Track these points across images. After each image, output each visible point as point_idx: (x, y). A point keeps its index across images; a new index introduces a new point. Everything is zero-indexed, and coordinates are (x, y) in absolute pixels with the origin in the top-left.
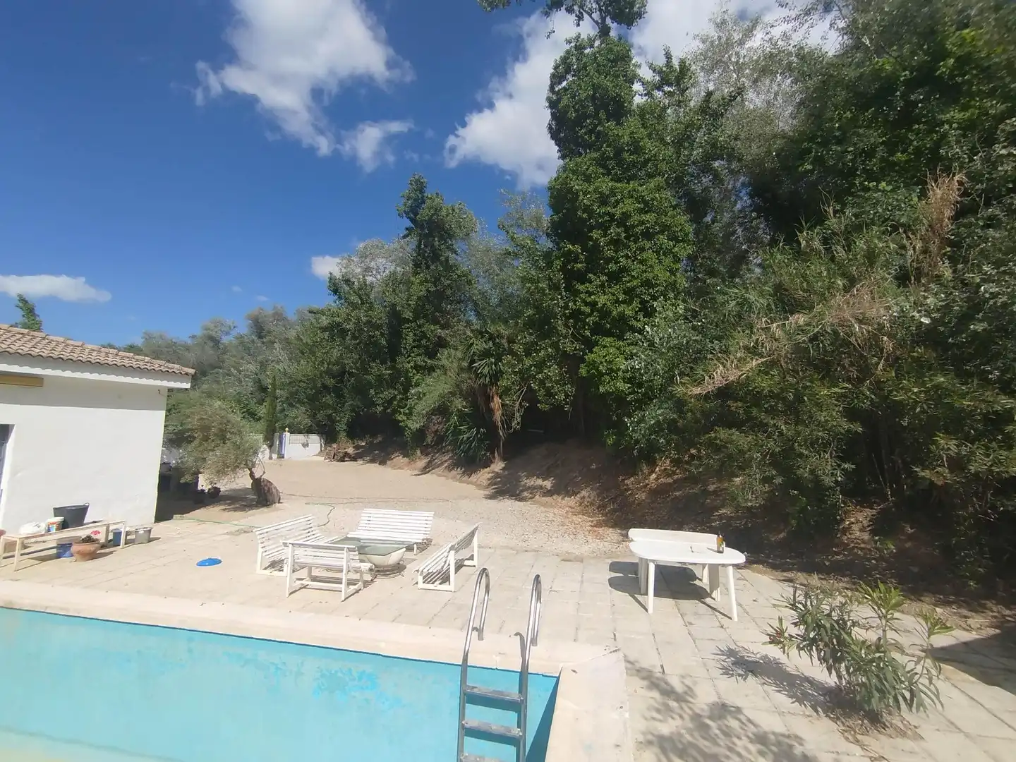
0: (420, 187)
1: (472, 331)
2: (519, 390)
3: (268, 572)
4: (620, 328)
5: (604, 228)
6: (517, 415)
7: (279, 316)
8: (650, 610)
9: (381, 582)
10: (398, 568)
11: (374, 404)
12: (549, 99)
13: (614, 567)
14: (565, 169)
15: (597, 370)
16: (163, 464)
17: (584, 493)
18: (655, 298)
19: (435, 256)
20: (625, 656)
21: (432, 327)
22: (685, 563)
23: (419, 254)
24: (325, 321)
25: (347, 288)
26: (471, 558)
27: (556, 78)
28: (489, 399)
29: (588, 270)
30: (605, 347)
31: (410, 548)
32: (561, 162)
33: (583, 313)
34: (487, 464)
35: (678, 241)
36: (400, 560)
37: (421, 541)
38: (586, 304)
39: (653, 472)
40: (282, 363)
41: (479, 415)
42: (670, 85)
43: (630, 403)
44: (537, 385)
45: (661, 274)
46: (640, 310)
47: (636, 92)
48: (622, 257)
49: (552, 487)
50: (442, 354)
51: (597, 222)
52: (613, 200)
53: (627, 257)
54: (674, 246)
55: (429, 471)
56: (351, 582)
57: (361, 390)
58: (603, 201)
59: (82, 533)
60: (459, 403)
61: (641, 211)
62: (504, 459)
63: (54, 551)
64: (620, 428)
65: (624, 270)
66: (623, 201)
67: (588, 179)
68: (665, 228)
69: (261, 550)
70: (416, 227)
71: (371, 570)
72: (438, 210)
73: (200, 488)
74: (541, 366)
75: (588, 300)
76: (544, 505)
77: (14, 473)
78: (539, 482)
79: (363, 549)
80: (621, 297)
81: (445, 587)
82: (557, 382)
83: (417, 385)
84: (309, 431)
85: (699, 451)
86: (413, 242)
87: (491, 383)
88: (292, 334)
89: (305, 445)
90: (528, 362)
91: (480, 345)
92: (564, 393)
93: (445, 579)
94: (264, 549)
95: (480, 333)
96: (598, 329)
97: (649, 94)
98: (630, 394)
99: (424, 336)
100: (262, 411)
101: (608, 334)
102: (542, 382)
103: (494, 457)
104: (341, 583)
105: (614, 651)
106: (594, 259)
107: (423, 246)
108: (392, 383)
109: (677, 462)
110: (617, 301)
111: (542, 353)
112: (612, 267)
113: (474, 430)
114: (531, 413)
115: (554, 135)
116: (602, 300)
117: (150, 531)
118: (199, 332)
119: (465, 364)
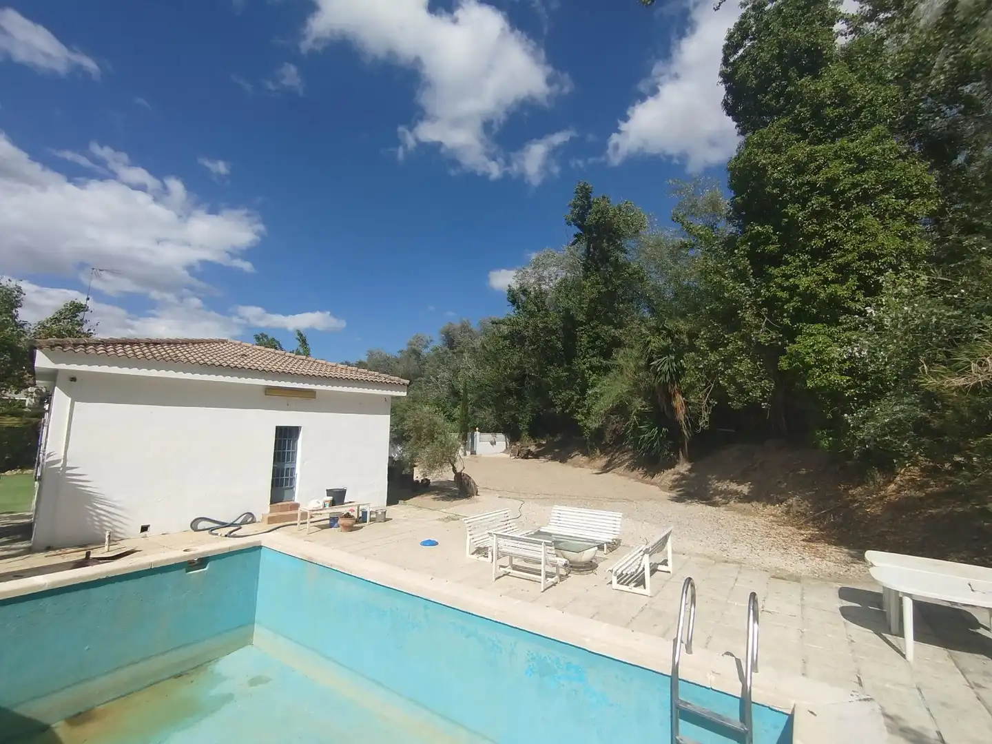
0: (585, 193)
1: (649, 329)
2: (705, 387)
3: (475, 556)
4: (832, 311)
5: (803, 201)
6: (705, 414)
7: (465, 328)
8: (910, 656)
9: (574, 578)
10: (590, 566)
11: (554, 406)
12: (722, 74)
13: (845, 593)
14: (747, 144)
15: (802, 362)
16: (391, 458)
17: (790, 501)
18: (880, 272)
19: (605, 258)
20: (882, 708)
21: (606, 328)
22: (956, 604)
23: (588, 258)
24: (505, 329)
25: (524, 298)
26: (665, 563)
27: (731, 47)
28: (670, 398)
29: (783, 251)
30: (811, 335)
31: (601, 547)
32: (742, 139)
33: (780, 299)
34: (671, 464)
35: (912, 197)
36: (593, 558)
37: (611, 541)
38: (783, 289)
39: (890, 482)
40: (470, 369)
41: (661, 414)
42: (887, 10)
43: (850, 398)
44: (726, 382)
45: (890, 243)
46: (859, 288)
47: (837, 34)
48: (830, 229)
49: (749, 492)
50: (617, 353)
51: (792, 195)
52: (812, 166)
53: (836, 228)
54: (908, 204)
55: (609, 471)
56: (549, 575)
57: (540, 391)
58: (800, 169)
59: (343, 510)
60: (638, 404)
61: (852, 172)
62: (689, 460)
63: (328, 522)
64: (837, 427)
65: (833, 244)
66: (828, 165)
67: (777, 149)
68: (889, 186)
69: (469, 537)
70: (585, 233)
71: (566, 565)
72: (603, 212)
73: (415, 479)
74: (729, 360)
75: (786, 284)
76: (742, 512)
77: (303, 462)
78: (734, 486)
79: (558, 544)
80: (831, 276)
81: (640, 590)
82: (751, 377)
83: (593, 386)
84: (495, 430)
85: (970, 458)
86: (583, 247)
87: (672, 380)
88: (477, 343)
89: (493, 443)
90: (713, 357)
91: (657, 343)
92: (760, 389)
93: (641, 582)
94: (472, 537)
95: (657, 330)
96: (799, 315)
97: (856, 30)
98: (849, 387)
99: (598, 337)
100: (457, 412)
101: (814, 320)
102: (732, 380)
103: (678, 458)
104: (540, 575)
105: (865, 700)
106: (791, 236)
107: (592, 250)
108: (569, 383)
109: (932, 472)
110: (826, 281)
111: (730, 347)
112: (817, 243)
113: (655, 430)
114: (721, 413)
115: (730, 109)
116: (804, 282)
117: (385, 512)
118: (405, 348)
119: (642, 363)
